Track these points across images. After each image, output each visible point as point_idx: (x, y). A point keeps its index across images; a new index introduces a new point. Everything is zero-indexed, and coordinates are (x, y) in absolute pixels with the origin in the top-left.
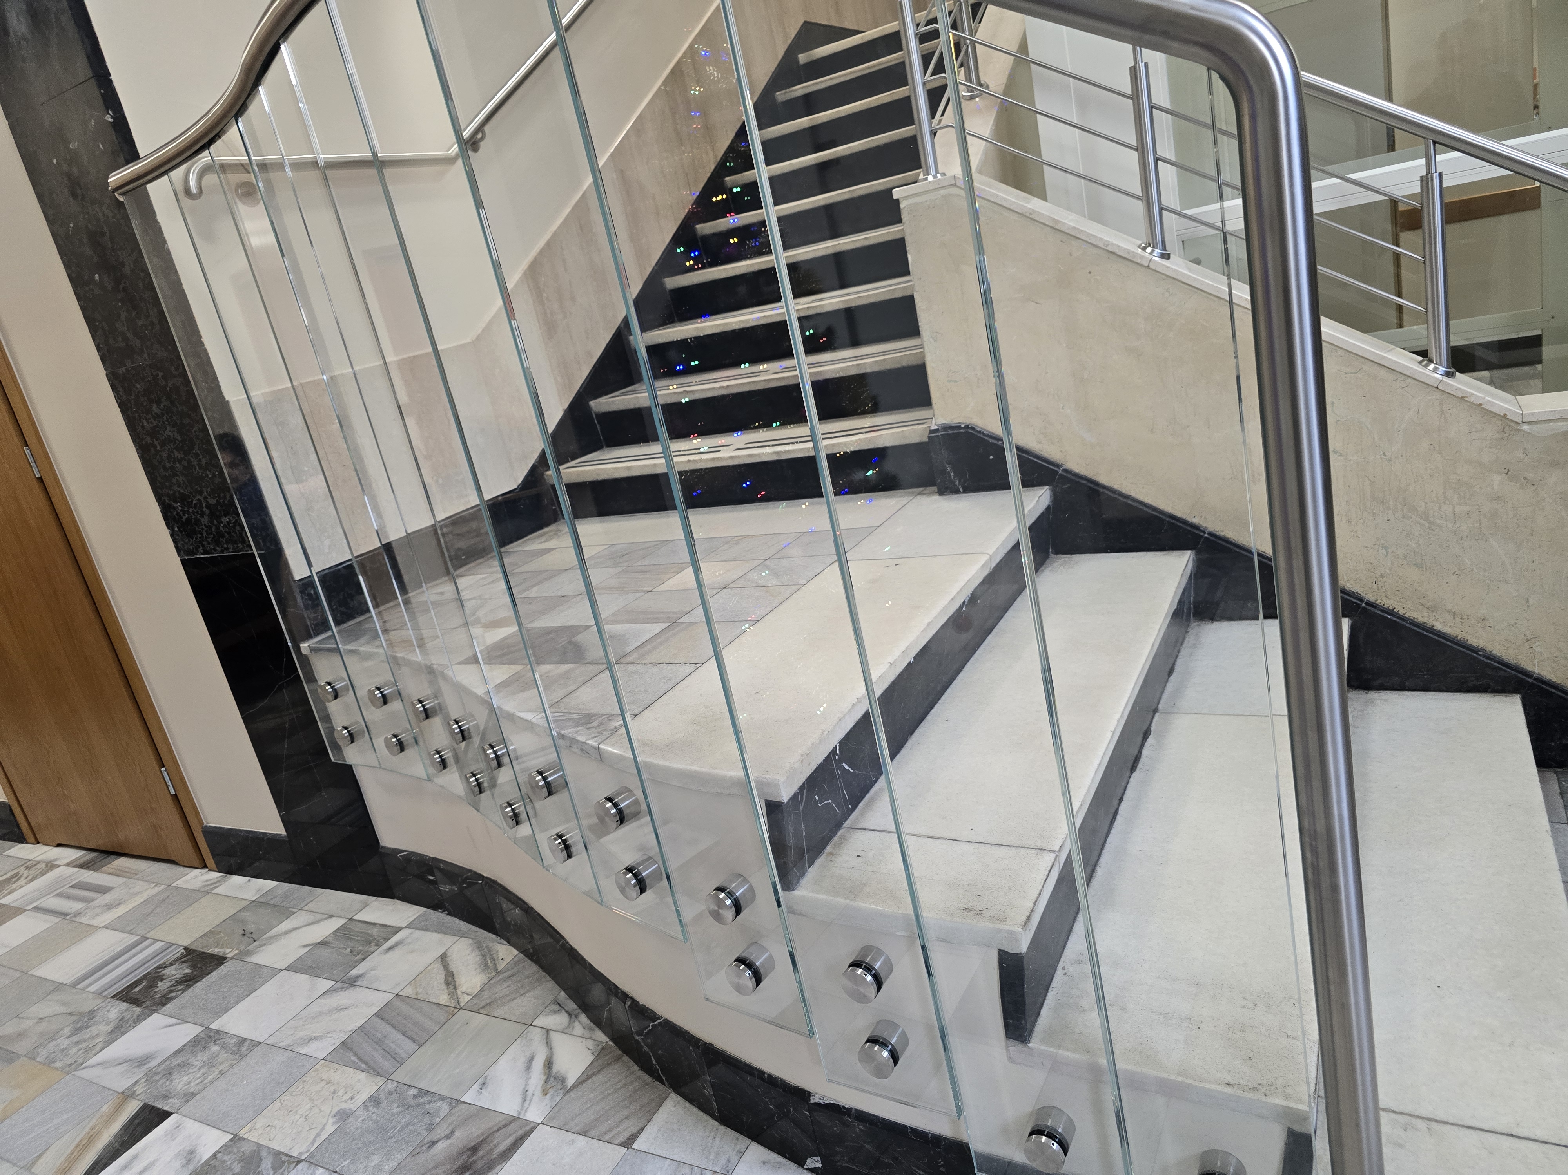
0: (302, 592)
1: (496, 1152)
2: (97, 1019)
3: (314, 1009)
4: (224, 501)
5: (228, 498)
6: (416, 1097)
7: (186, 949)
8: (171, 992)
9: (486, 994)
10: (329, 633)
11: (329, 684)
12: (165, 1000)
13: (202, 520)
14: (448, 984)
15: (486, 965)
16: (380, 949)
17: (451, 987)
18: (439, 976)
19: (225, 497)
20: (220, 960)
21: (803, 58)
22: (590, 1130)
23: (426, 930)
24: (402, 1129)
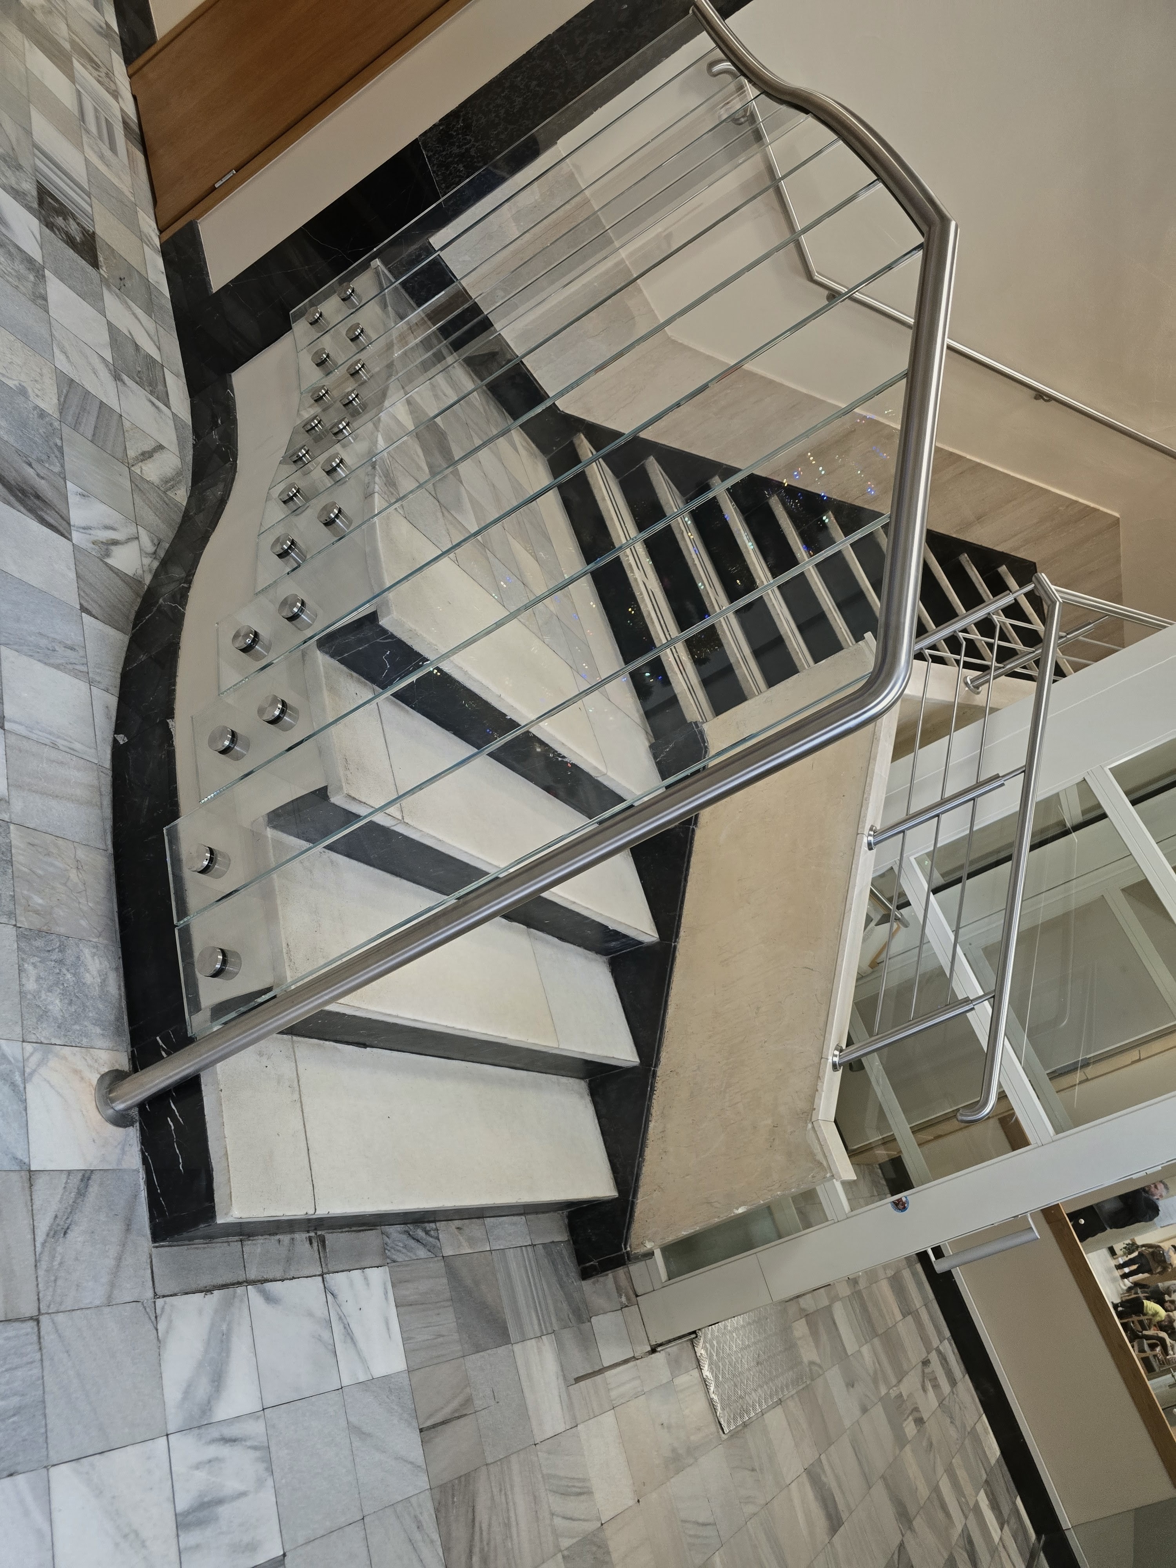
0: (421, 248)
1: (42, 514)
2: (17, 173)
3: (88, 351)
4: (475, 162)
5: (479, 165)
6: (56, 445)
7: (94, 233)
8: (58, 230)
9: (146, 486)
10: (393, 280)
11: (353, 291)
12: (50, 226)
13: (455, 148)
14: (143, 454)
15: (167, 482)
16: (149, 395)
17: (142, 457)
18: (147, 446)
19: (479, 162)
20: (95, 264)
21: (1003, 569)
22: (82, 580)
23: (176, 429)
24: (31, 439)
